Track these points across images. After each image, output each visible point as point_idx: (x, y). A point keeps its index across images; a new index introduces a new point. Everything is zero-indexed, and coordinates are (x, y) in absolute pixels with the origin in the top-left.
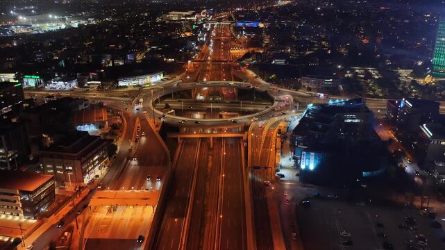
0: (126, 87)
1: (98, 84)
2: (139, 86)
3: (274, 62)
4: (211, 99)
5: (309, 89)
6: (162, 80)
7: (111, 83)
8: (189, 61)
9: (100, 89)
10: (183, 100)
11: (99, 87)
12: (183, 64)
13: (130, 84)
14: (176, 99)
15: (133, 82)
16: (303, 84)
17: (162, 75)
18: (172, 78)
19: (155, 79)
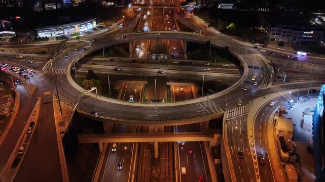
0: (46, 39)
1: (11, 35)
2: (63, 37)
3: (220, 6)
4: (154, 57)
5: (281, 44)
6: (94, 29)
7: (28, 34)
8: (130, 6)
9: (14, 41)
10: (116, 59)
11: (12, 40)
12: (122, 8)
13: (53, 35)
14: (108, 56)
15: (57, 33)
16: (271, 36)
17: (95, 23)
18: (107, 26)
19: (86, 28)
